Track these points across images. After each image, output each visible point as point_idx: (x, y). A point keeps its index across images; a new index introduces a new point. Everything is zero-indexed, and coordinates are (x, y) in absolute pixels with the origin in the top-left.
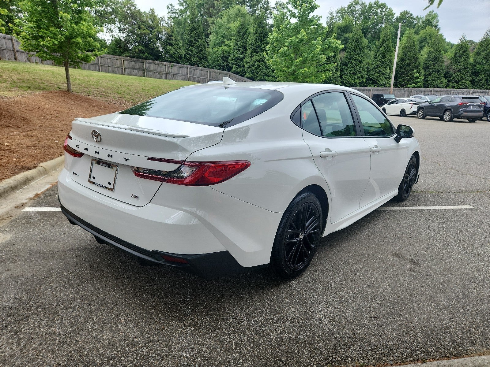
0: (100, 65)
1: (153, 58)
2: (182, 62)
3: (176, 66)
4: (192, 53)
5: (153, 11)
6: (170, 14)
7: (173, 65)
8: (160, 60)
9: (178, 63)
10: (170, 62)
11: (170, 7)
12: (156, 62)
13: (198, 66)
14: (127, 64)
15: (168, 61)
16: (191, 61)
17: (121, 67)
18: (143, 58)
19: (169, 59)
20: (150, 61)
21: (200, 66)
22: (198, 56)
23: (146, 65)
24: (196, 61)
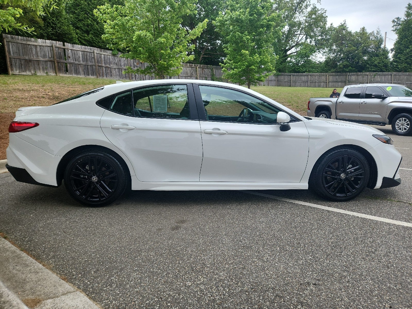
0: (309, 82)
1: (357, 70)
2: (387, 70)
3: (379, 75)
4: (400, 60)
5: (363, 29)
6: (395, 27)
7: (376, 74)
8: (364, 71)
9: (382, 71)
10: (374, 71)
11: (396, 20)
12: (359, 73)
13: (406, 71)
14: (331, 78)
15: (371, 71)
16: (398, 68)
17: (326, 82)
18: (346, 72)
19: (373, 69)
20: (353, 73)
21: (408, 72)
22: (406, 62)
23: (348, 77)
24: (403, 68)
